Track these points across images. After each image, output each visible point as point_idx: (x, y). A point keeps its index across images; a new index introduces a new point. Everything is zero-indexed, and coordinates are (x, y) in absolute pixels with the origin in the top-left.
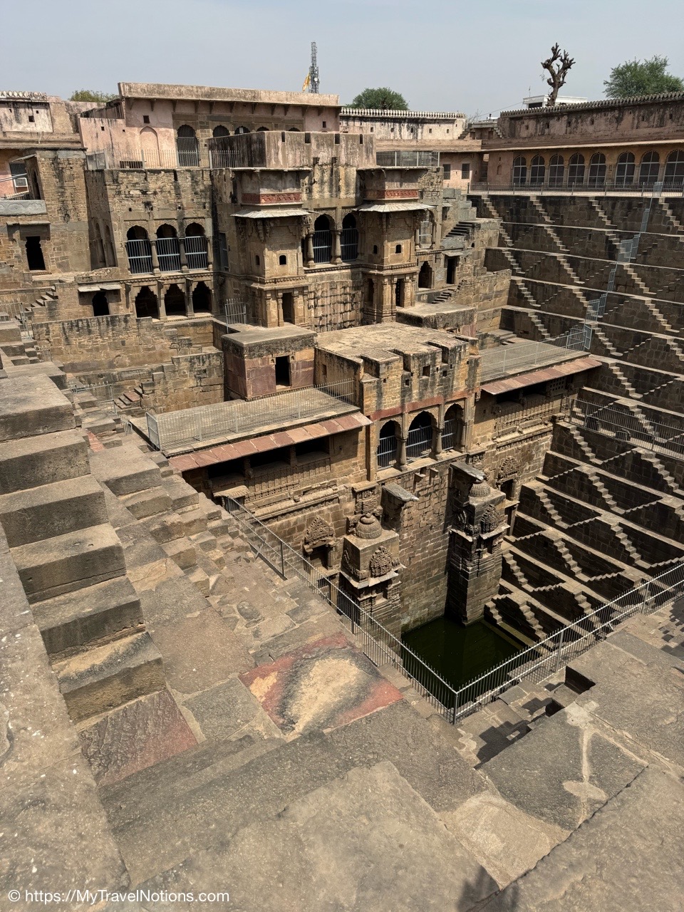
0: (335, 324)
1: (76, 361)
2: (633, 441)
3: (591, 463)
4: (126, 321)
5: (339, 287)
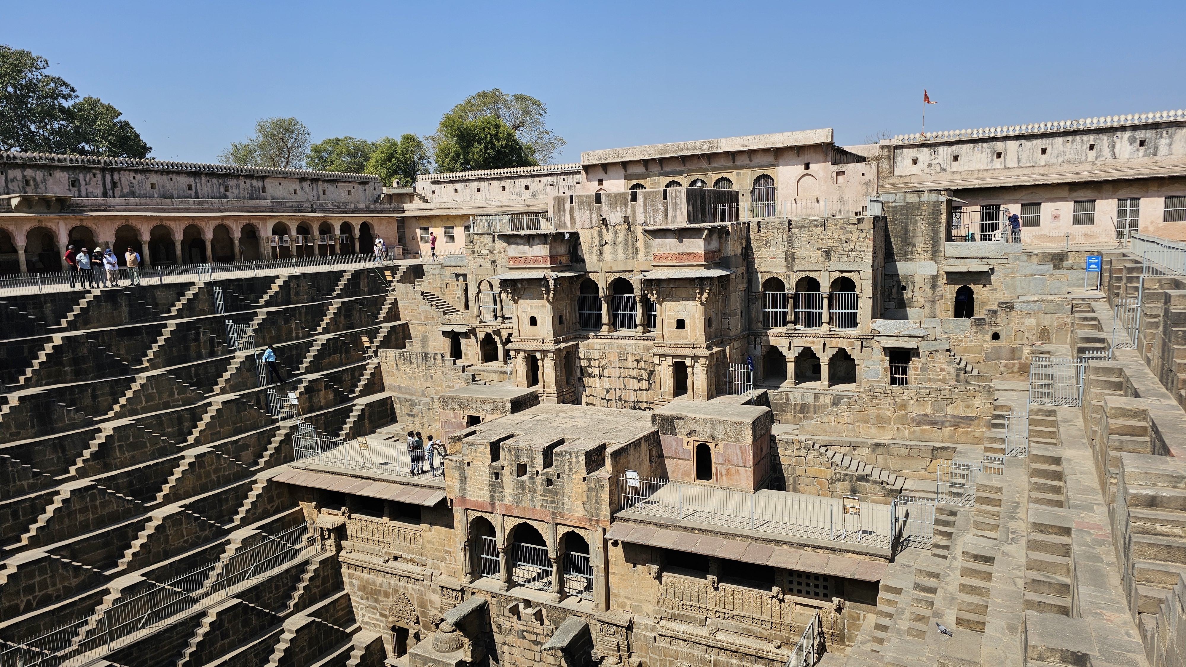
0: (626, 401)
1: (402, 385)
4: (435, 359)
5: (630, 358)
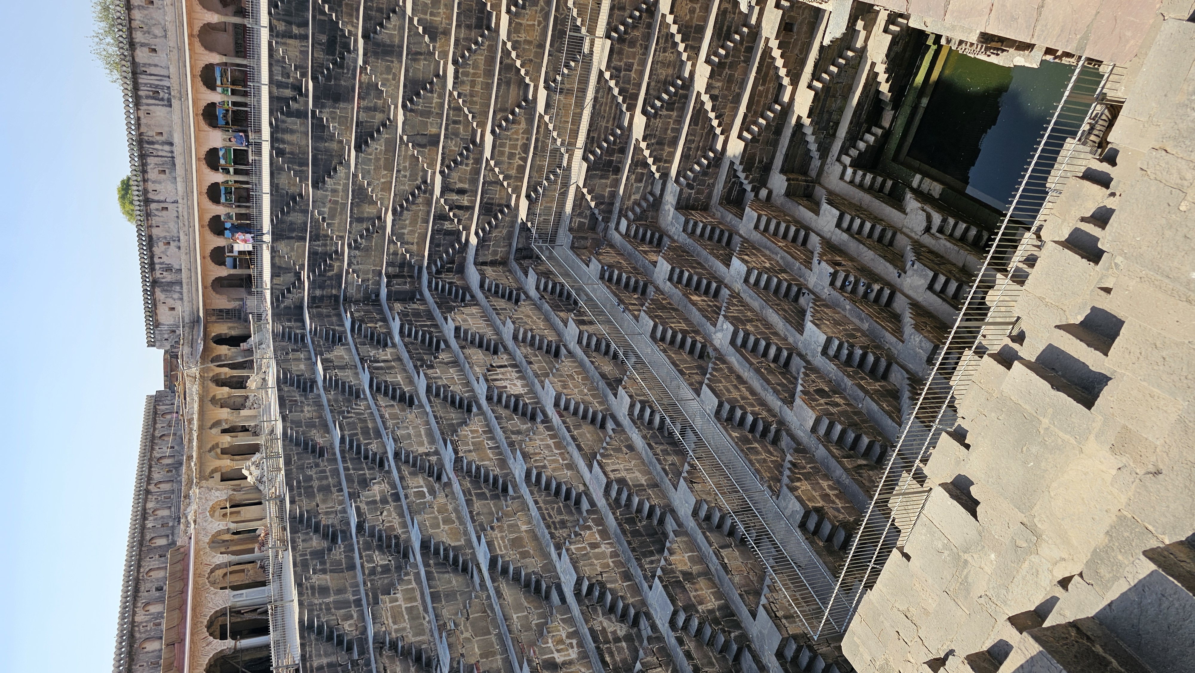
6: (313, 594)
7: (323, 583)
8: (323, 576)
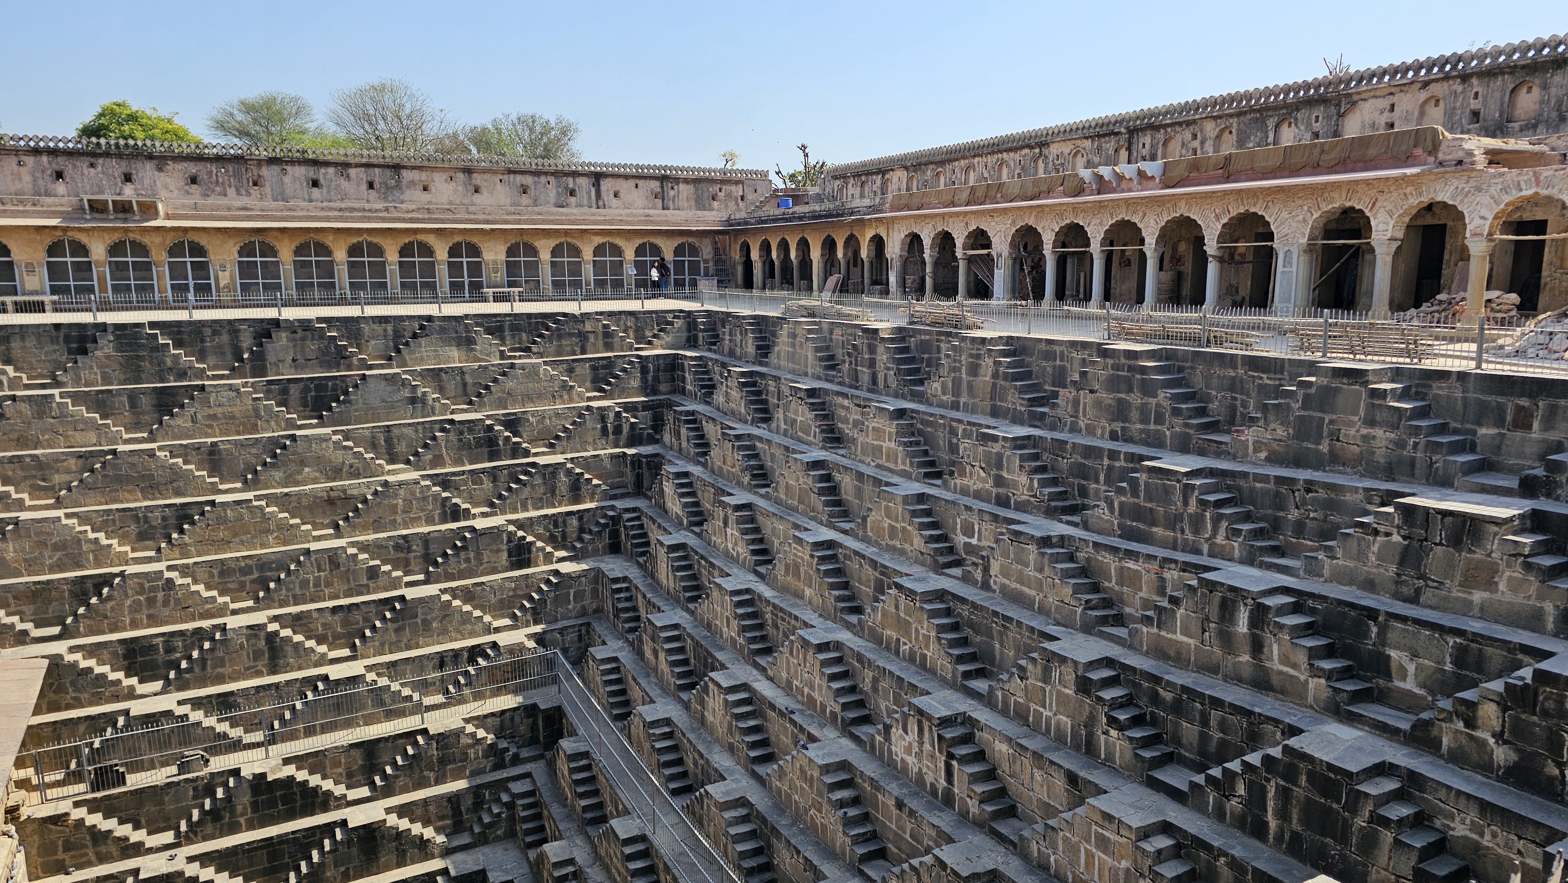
2: (219, 763)
3: (150, 851)
6: (971, 356)
7: (982, 371)
8: (990, 373)
